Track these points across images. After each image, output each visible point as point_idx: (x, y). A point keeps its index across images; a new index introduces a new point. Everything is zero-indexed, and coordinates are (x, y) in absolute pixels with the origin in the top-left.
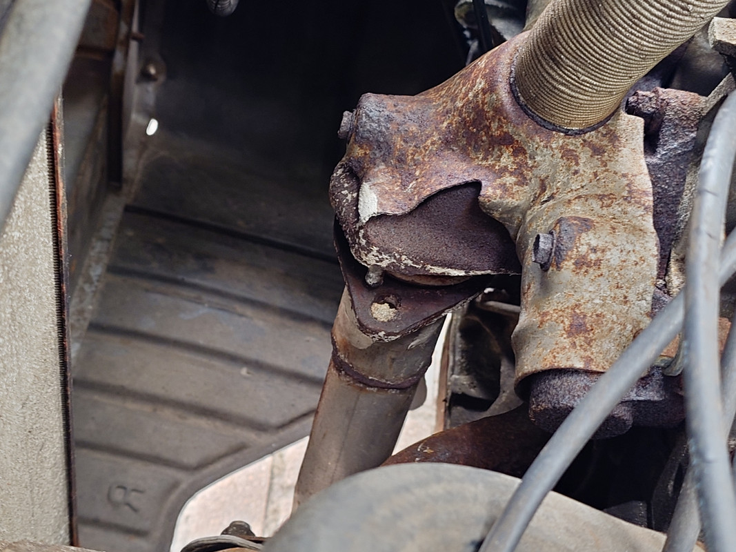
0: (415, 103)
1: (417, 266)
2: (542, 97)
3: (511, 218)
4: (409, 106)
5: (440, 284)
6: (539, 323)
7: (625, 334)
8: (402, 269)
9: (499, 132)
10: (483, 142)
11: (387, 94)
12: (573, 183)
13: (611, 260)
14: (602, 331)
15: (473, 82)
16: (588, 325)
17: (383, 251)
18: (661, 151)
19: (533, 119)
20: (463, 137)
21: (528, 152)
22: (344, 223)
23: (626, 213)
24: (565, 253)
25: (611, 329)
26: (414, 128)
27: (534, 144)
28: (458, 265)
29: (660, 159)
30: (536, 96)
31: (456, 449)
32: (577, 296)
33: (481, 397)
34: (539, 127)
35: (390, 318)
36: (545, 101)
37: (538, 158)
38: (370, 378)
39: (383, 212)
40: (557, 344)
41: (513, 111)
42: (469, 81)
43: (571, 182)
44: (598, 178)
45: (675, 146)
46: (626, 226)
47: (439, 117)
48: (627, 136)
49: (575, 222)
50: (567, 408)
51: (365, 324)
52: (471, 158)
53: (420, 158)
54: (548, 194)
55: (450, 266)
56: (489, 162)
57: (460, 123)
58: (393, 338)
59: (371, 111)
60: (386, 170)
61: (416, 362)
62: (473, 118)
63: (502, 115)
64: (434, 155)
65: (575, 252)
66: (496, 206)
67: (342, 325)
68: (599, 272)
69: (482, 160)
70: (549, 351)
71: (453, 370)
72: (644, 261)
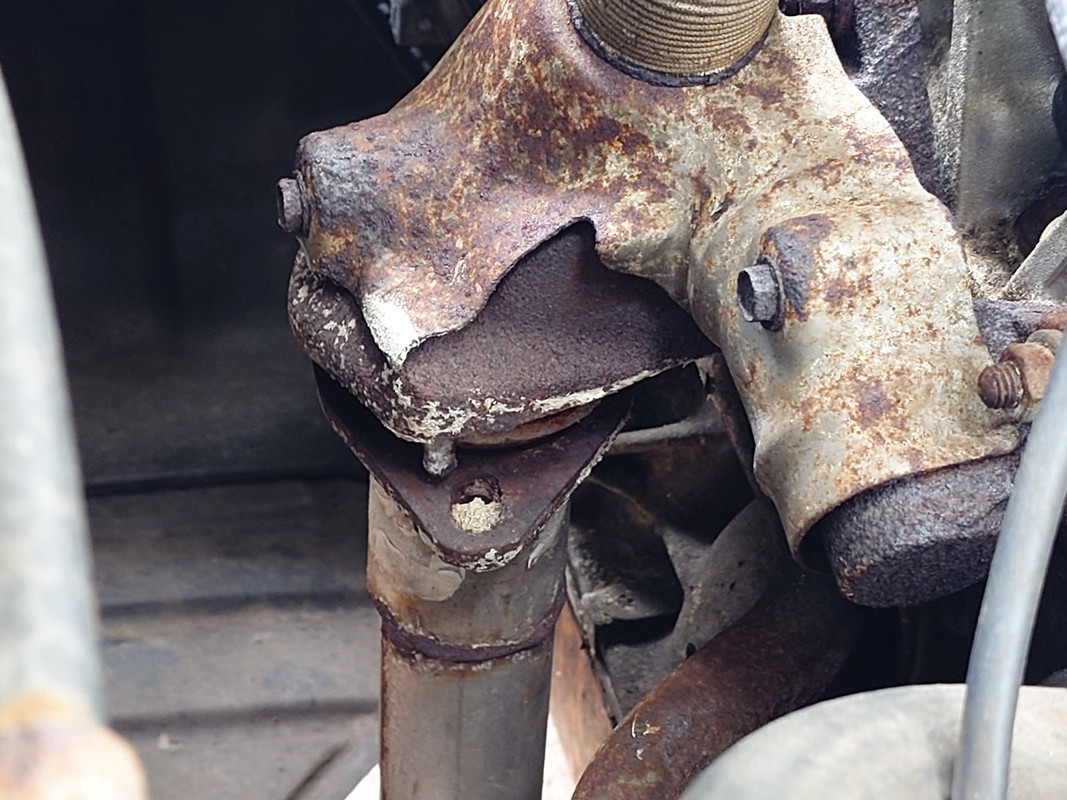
0: (403, 123)
1: (517, 410)
2: (648, 33)
3: (662, 263)
4: (396, 131)
5: (556, 428)
6: (803, 423)
7: (954, 388)
8: (491, 425)
9: (587, 121)
10: (561, 148)
11: (345, 124)
12: (755, 164)
13: (885, 271)
14: (915, 397)
15: (502, 51)
16: (890, 396)
17: (449, 405)
18: (871, 60)
19: (640, 77)
20: (520, 151)
21: (652, 138)
22: (353, 381)
23: (869, 184)
24: (805, 287)
25: (929, 389)
26: (421, 168)
27: (658, 120)
28: (588, 382)
29: (875, 74)
30: (638, 35)
31: (695, 708)
32: (850, 353)
33: (648, 614)
34: (656, 88)
35: (493, 521)
36: (656, 39)
37: (673, 144)
38: (475, 646)
39: (429, 334)
40: (849, 447)
41: (601, 76)
42: (493, 50)
43: (751, 163)
44: (794, 141)
45: (891, 42)
46: (882, 206)
47: (458, 132)
48: (805, 54)
49: (798, 228)
50: (910, 551)
51: (455, 548)
52: (550, 184)
53: (453, 215)
54: (719, 198)
55: (575, 389)
56: (587, 180)
57: (504, 130)
58: (512, 554)
59: (333, 164)
60: (398, 259)
61: (546, 586)
62: (528, 113)
63: (584, 89)
64: (477, 202)
65: (820, 279)
66: (630, 253)
67: (391, 570)
68: (872, 299)
69: (571, 181)
70: (840, 464)
71: (577, 586)
72: (938, 253)
